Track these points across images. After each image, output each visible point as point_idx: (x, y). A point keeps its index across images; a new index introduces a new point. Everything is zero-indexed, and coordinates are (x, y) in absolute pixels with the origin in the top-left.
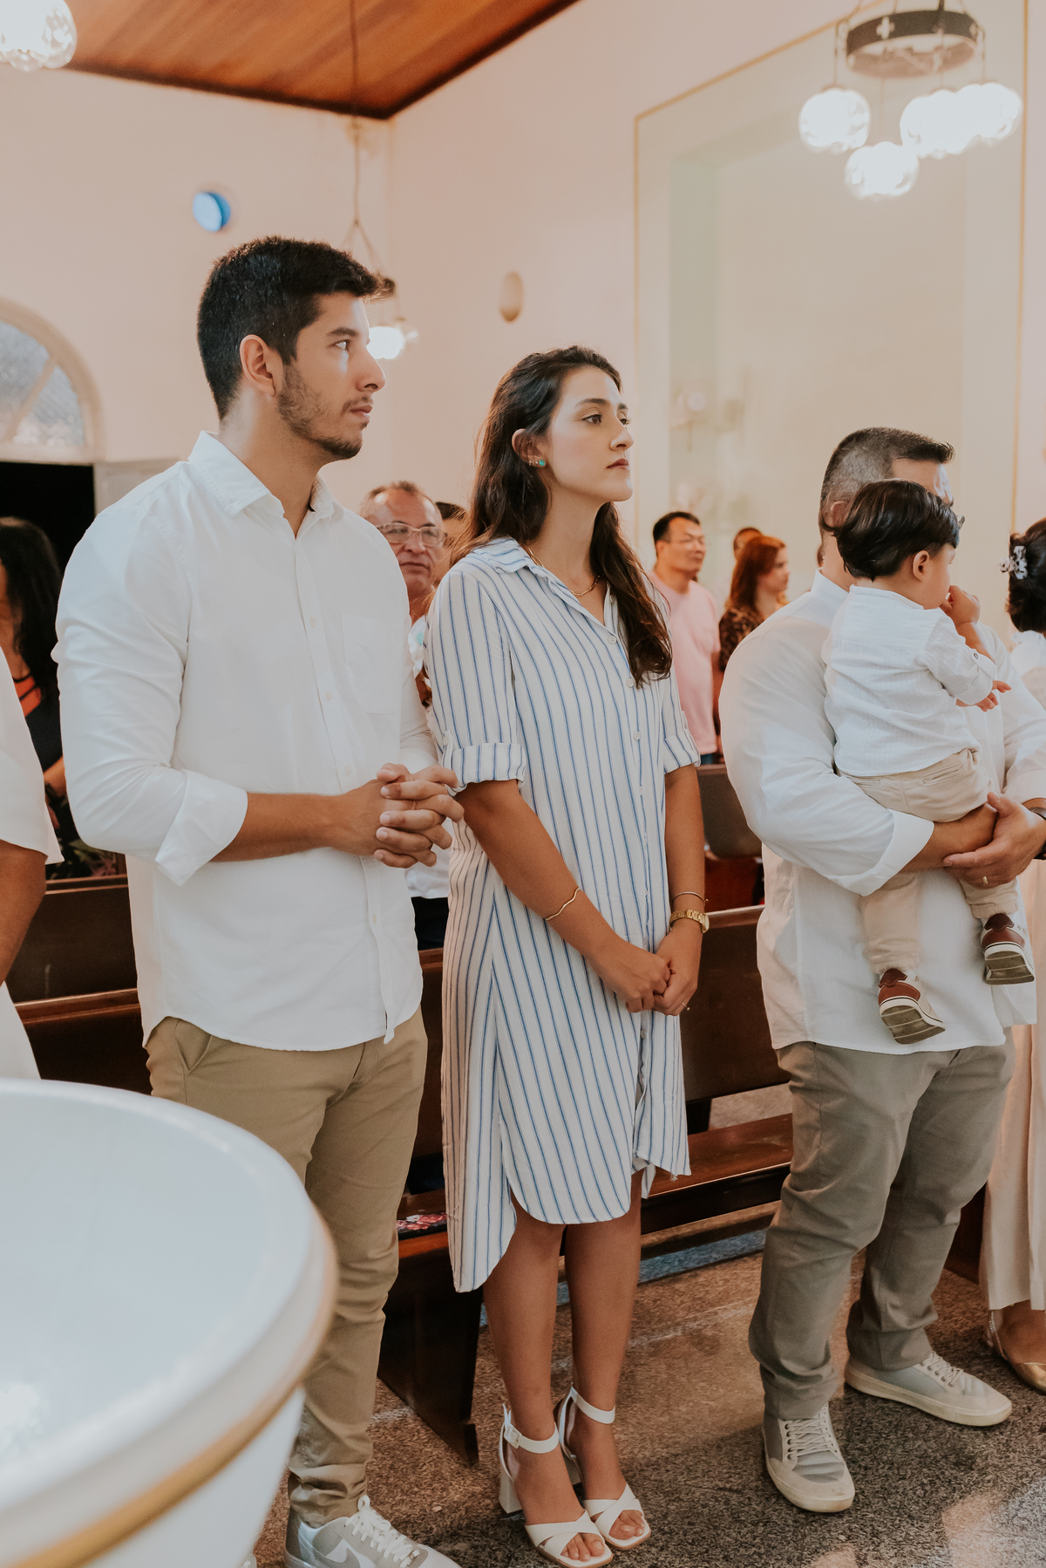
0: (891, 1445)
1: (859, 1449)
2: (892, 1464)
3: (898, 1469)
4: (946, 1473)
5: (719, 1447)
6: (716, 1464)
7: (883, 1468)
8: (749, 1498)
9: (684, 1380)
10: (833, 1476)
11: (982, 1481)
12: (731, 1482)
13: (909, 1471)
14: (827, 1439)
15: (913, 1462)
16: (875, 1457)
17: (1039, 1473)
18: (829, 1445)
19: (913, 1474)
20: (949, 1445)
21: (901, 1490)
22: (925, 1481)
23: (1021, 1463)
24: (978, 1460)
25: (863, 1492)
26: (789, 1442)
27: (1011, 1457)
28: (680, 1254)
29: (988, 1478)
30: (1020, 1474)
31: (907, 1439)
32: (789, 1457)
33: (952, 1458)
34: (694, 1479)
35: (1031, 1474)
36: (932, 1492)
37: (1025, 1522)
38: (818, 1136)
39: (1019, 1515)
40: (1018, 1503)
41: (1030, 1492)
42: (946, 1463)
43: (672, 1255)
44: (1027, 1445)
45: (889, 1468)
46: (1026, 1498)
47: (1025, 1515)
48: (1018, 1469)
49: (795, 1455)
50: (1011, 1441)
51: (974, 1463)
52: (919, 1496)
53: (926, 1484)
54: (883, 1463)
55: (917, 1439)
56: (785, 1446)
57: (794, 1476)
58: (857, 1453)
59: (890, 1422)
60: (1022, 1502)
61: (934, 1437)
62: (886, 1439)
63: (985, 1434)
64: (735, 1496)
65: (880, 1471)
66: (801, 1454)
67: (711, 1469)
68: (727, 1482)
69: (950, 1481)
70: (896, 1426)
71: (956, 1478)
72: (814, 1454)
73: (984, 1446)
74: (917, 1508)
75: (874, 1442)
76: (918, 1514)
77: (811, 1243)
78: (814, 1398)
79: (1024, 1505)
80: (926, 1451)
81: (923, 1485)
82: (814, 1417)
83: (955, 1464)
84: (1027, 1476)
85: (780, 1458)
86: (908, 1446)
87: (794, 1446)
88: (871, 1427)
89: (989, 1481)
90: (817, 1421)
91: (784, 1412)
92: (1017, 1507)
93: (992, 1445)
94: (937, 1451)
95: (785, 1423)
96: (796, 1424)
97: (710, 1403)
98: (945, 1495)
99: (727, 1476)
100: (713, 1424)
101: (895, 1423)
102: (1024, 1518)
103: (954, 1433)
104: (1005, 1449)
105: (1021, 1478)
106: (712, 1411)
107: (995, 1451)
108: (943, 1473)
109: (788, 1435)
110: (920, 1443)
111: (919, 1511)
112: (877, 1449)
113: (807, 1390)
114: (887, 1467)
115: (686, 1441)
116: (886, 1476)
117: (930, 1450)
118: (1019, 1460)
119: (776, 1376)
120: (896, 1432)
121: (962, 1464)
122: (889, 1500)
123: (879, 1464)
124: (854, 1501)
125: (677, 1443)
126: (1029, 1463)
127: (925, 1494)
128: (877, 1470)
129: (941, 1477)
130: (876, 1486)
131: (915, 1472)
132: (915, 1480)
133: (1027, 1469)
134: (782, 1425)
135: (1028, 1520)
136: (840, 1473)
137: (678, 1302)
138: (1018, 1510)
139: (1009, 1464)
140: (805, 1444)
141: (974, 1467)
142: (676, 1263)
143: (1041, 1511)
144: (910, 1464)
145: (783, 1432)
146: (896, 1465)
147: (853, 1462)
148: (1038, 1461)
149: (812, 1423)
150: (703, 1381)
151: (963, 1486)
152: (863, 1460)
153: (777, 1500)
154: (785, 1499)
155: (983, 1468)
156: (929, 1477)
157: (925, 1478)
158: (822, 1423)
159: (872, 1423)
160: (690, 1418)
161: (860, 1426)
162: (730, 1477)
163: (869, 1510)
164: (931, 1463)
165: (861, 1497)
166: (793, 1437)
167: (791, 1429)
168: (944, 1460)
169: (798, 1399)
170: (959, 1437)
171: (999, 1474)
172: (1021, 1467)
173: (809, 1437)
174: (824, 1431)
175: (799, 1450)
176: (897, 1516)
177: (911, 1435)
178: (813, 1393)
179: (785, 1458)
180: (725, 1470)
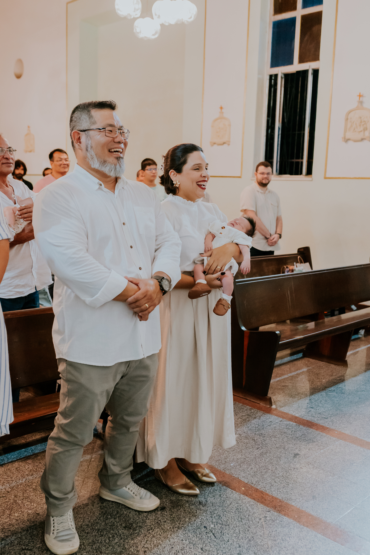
0: (101, 522)
1: (87, 525)
2: (99, 530)
3: (101, 532)
4: (120, 532)
5: (27, 530)
6: (24, 538)
7: (95, 532)
8: (34, 552)
9: (20, 502)
10: (70, 540)
11: (133, 533)
12: (29, 546)
13: (105, 532)
14: (70, 523)
15: (107, 528)
16: (92, 528)
17: (157, 528)
18: (70, 526)
19: (106, 533)
20: (124, 519)
21: (99, 541)
22: (111, 536)
23: (150, 524)
24: (134, 525)
25: (84, 544)
26: (54, 527)
27: (147, 522)
28: (33, 448)
29: (136, 532)
30: (149, 529)
31: (107, 519)
32: (53, 533)
33: (124, 525)
34: (12, 546)
35: (153, 528)
36: (112, 541)
37: (147, 549)
38: (67, 398)
39: (145, 546)
40: (145, 541)
41: (152, 536)
42: (121, 528)
43: (29, 448)
44: (154, 516)
45: (97, 532)
46: (149, 539)
47: (147, 546)
48: (149, 526)
49: (55, 532)
50: (148, 515)
51: (132, 526)
52: (106, 543)
53: (111, 538)
54: (95, 530)
55: (111, 518)
56: (52, 528)
57: (54, 541)
58: (85, 527)
59: (102, 512)
60: (147, 541)
61: (118, 517)
62: (99, 519)
63: (139, 513)
64: (29, 552)
65: (93, 534)
66: (58, 531)
67: (21, 541)
68: (27, 546)
69: (121, 535)
70: (104, 513)
71: (123, 533)
72: (64, 530)
73: (138, 518)
74: (105, 548)
75: (94, 521)
76: (105, 551)
77: (64, 443)
78: (65, 507)
79: (148, 542)
80: (114, 523)
81: (109, 538)
82: (65, 515)
83: (125, 527)
84: (152, 529)
85: (49, 534)
86: (107, 522)
87: (56, 528)
88: (94, 515)
89: (136, 533)
90: (66, 516)
91: (53, 514)
92: (145, 543)
93: (141, 518)
94: (118, 522)
95: (53, 519)
96: (58, 518)
97: (29, 511)
98: (117, 541)
99: (28, 543)
100: (28, 520)
101: (104, 512)
102: (147, 548)
103: (127, 514)
104: (145, 519)
105: (149, 530)
106: (28, 514)
107: (141, 520)
108: (119, 532)
109: (54, 524)
110: (112, 520)
111: (105, 549)
112: (94, 524)
113: (62, 504)
114: (96, 532)
115: (14, 529)
116: (95, 535)
117: (116, 523)
118: (150, 523)
119: (50, 499)
120: (104, 516)
121: (127, 527)
122: (93, 546)
123: (93, 531)
124: (79, 548)
125: (9, 530)
126: (154, 523)
127: (109, 541)
128: (92, 533)
129: (117, 533)
130: (90, 541)
131: (107, 532)
132: (107, 536)
133: (152, 526)
134: (52, 519)
135: (148, 548)
136: (74, 538)
137: (27, 468)
138: (145, 544)
139: (146, 525)
140: (60, 527)
141: (131, 528)
142: (30, 451)
143: (154, 544)
144: (106, 529)
145: (52, 522)
146: (100, 530)
147: (83, 531)
148: (157, 522)
149: (63, 517)
150: (28, 502)
151: (125, 536)
152: (87, 530)
153: (47, 552)
154: (50, 551)
155: (135, 528)
156: (113, 534)
157: (111, 534)
158: (69, 517)
159: (95, 513)
160: (18, 519)
161: (90, 515)
162: (29, 543)
163: (85, 551)
164: (115, 528)
165: (83, 546)
166: (55, 524)
167: (55, 520)
168: (120, 526)
169: (59, 508)
170: (128, 515)
171: (141, 530)
172: (150, 526)
173: (62, 524)
174: (69, 520)
175: (57, 530)
176: (96, 553)
177: (109, 517)
178: (65, 505)
179: (51, 534)
180: (27, 541)
